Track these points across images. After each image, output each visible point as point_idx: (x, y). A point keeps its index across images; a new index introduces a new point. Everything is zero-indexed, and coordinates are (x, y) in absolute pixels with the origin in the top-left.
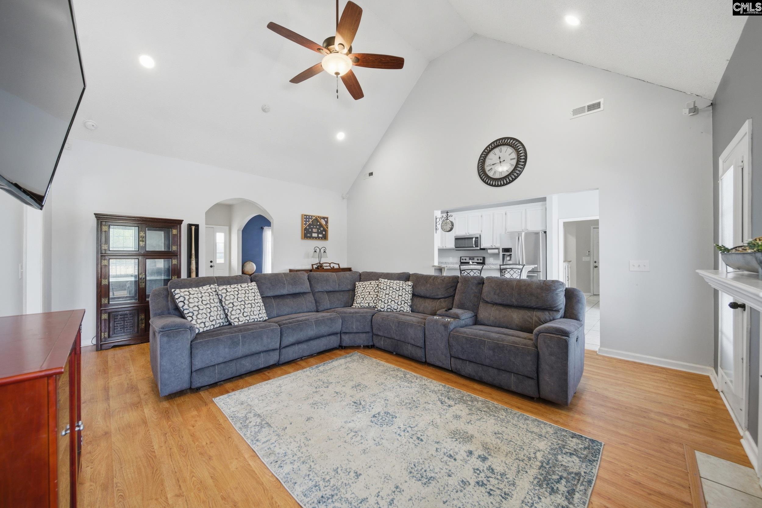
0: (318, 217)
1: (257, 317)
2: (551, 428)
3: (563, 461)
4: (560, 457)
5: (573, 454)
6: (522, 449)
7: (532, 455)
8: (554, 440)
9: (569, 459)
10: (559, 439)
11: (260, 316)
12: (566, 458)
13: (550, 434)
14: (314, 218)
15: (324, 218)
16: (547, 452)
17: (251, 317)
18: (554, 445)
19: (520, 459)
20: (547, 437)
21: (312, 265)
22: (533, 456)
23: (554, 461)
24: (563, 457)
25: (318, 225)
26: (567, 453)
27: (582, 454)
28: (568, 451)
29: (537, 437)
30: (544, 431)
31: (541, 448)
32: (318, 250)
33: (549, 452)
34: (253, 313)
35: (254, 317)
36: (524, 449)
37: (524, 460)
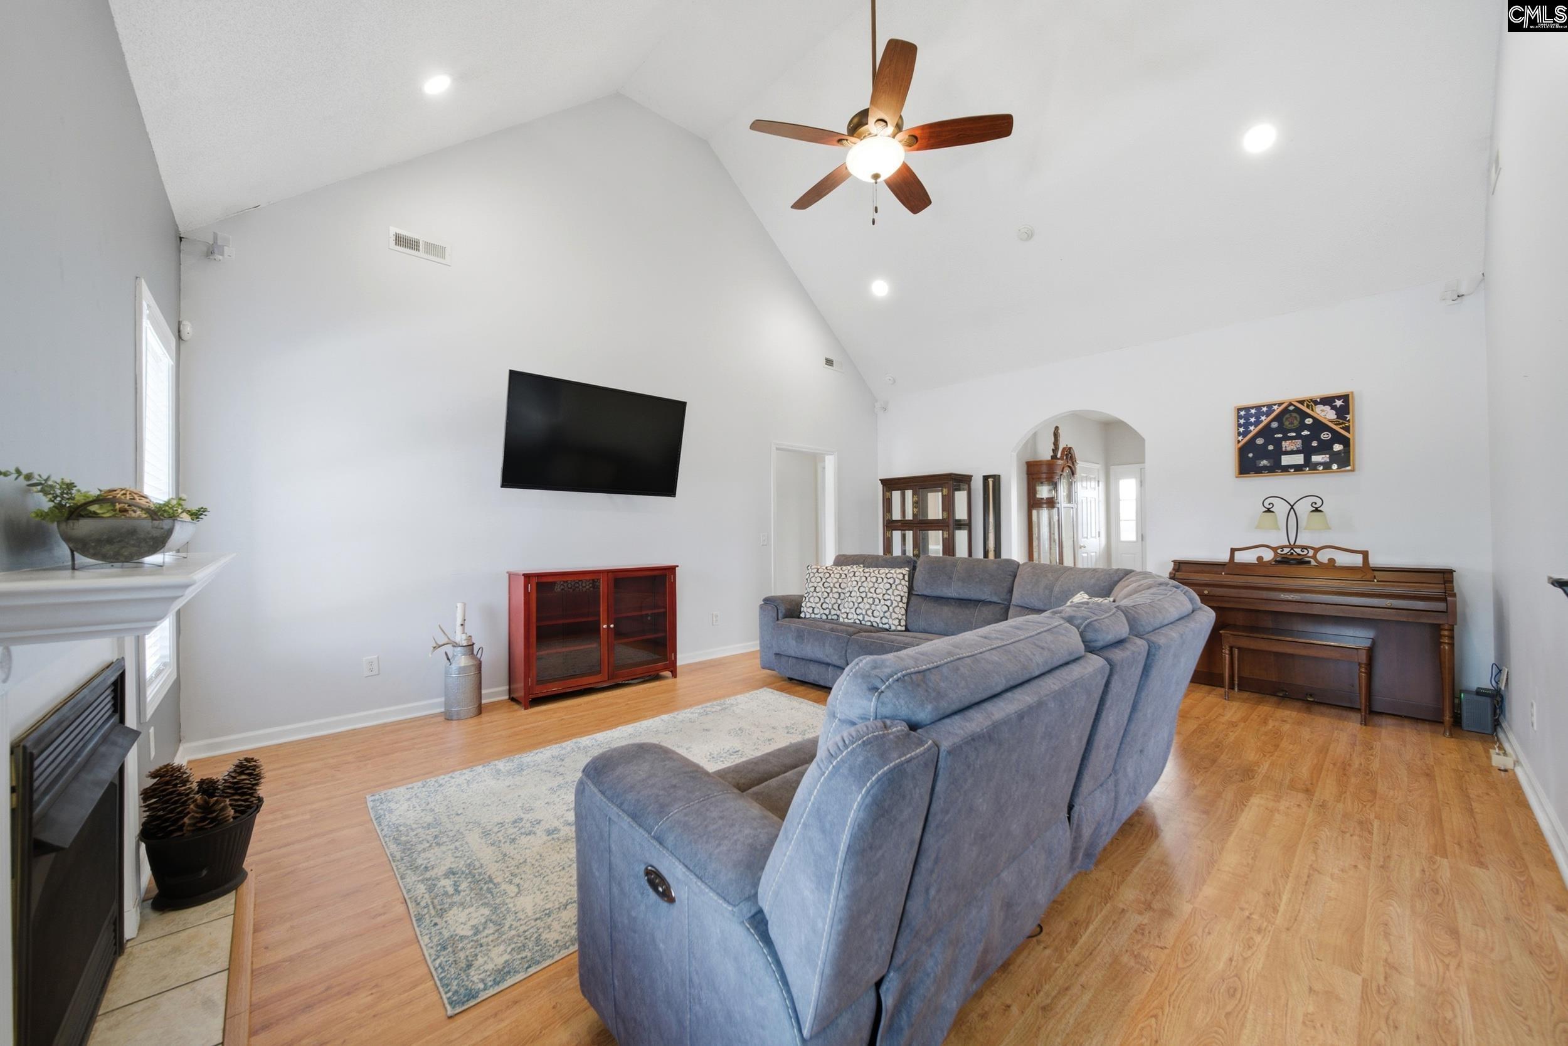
0: (1302, 402)
1: (878, 620)
2: (557, 941)
3: (477, 911)
4: (486, 911)
5: (475, 934)
6: (537, 874)
7: (517, 880)
8: (524, 928)
9: (473, 922)
10: (519, 936)
11: (885, 621)
12: (477, 920)
13: (541, 930)
14: (1277, 410)
15: (1327, 401)
16: (508, 901)
17: (867, 618)
18: (514, 920)
19: (523, 865)
20: (538, 921)
21: (1233, 551)
22: (514, 881)
23: (486, 900)
24: (482, 915)
25: (1307, 427)
26: (484, 928)
27: (463, 948)
28: (487, 932)
29: (547, 906)
30: (556, 925)
31: (521, 898)
32: (1281, 508)
33: (507, 904)
34: (873, 613)
35: (872, 619)
36: (536, 877)
37: (518, 868)
